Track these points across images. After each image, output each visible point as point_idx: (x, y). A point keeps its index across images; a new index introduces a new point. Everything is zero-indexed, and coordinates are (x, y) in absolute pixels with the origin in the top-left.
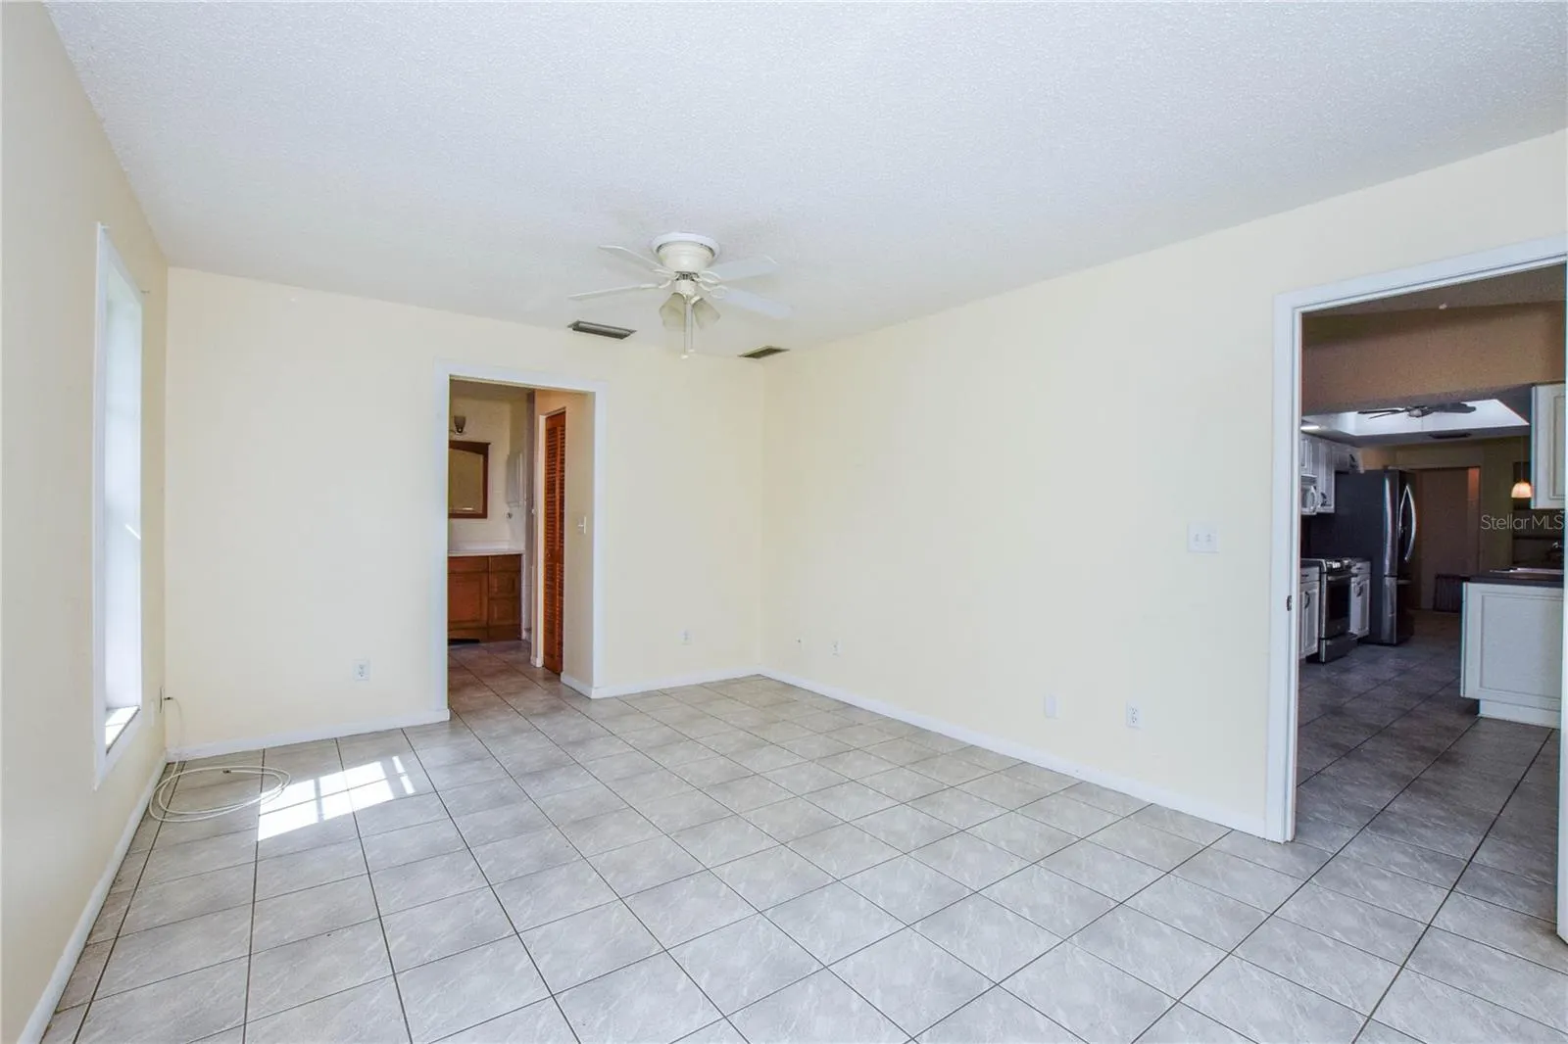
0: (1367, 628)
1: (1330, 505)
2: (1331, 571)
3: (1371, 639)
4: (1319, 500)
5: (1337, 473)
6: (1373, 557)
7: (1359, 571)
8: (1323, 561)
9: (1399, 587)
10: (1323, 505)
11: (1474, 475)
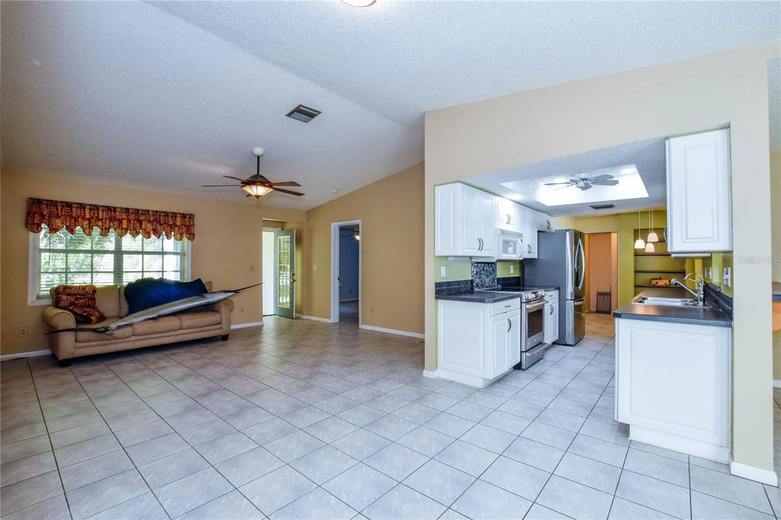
0: (557, 335)
1: (535, 253)
2: (528, 302)
3: (560, 342)
4: (527, 249)
5: (539, 232)
6: (560, 288)
7: (551, 298)
8: (523, 293)
9: (575, 307)
10: (529, 252)
11: (614, 236)
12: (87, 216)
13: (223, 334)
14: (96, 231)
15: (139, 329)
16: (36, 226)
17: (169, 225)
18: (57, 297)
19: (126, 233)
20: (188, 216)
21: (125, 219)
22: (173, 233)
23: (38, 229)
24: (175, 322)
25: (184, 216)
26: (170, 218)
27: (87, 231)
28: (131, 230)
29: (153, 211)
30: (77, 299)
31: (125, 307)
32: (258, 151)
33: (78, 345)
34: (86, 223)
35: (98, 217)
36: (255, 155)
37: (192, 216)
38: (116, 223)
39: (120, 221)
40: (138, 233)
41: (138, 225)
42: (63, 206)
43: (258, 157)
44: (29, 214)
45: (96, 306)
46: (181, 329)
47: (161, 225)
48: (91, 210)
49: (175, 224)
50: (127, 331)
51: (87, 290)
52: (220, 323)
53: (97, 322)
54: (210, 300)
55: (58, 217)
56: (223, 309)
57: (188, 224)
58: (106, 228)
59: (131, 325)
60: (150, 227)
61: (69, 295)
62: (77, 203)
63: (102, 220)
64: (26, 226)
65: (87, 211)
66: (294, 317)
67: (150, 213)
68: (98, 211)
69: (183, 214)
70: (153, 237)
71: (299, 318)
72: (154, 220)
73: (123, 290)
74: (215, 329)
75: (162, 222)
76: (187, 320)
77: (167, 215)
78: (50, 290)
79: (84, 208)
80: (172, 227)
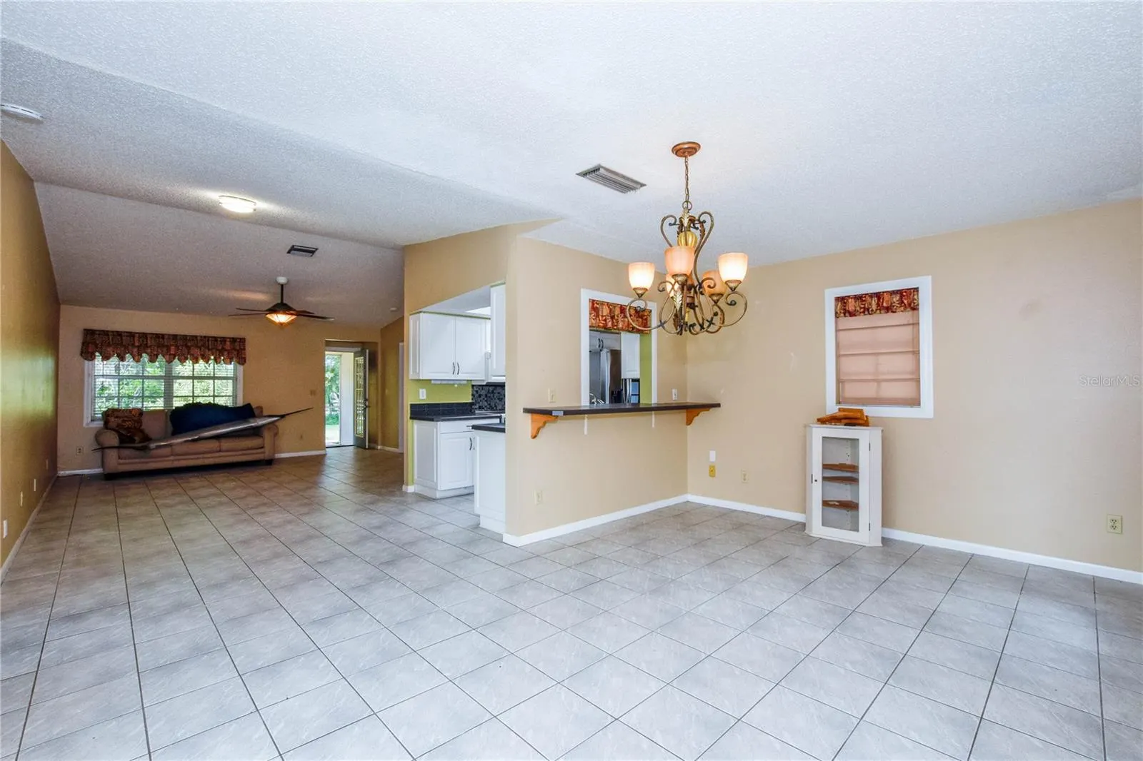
12: (137, 344)
13: (267, 458)
14: (145, 358)
15: (178, 449)
16: (89, 355)
17: (217, 350)
18: (106, 419)
19: (174, 359)
20: (238, 340)
21: (173, 345)
22: (222, 358)
23: (92, 358)
24: (213, 445)
25: (234, 340)
26: (219, 342)
27: (136, 358)
28: (179, 355)
29: (201, 337)
30: (124, 421)
31: (170, 429)
32: (282, 280)
33: (121, 461)
34: (135, 350)
35: (146, 344)
36: (279, 284)
37: (243, 340)
38: (165, 349)
39: (168, 348)
40: (186, 359)
41: (186, 351)
42: (114, 335)
43: (282, 286)
44: (85, 344)
45: (142, 427)
46: (220, 451)
47: (209, 350)
48: (140, 337)
49: (223, 348)
50: (167, 451)
51: (133, 413)
52: (262, 448)
53: (140, 442)
54: (253, 425)
55: (109, 345)
56: (267, 435)
57: (238, 348)
58: (154, 355)
59: (170, 445)
60: (197, 352)
61: (117, 417)
62: (127, 332)
63: (151, 346)
64: (81, 355)
65: (136, 339)
66: (367, 447)
67: (199, 338)
68: (147, 339)
69: (233, 338)
70: (201, 362)
71: (374, 449)
72: (203, 346)
73: (169, 414)
74: (257, 453)
75: (210, 348)
76: (226, 444)
77: (216, 340)
78: (102, 414)
79: (134, 337)
80: (221, 352)
